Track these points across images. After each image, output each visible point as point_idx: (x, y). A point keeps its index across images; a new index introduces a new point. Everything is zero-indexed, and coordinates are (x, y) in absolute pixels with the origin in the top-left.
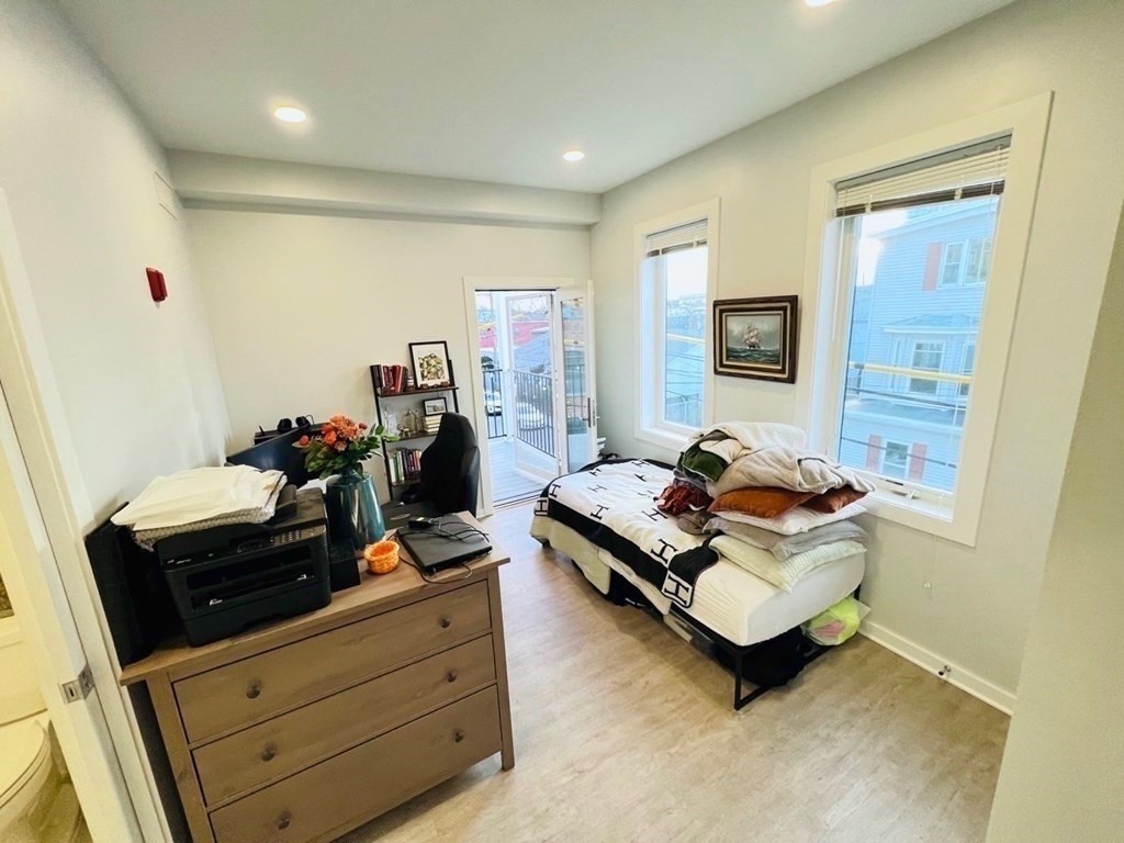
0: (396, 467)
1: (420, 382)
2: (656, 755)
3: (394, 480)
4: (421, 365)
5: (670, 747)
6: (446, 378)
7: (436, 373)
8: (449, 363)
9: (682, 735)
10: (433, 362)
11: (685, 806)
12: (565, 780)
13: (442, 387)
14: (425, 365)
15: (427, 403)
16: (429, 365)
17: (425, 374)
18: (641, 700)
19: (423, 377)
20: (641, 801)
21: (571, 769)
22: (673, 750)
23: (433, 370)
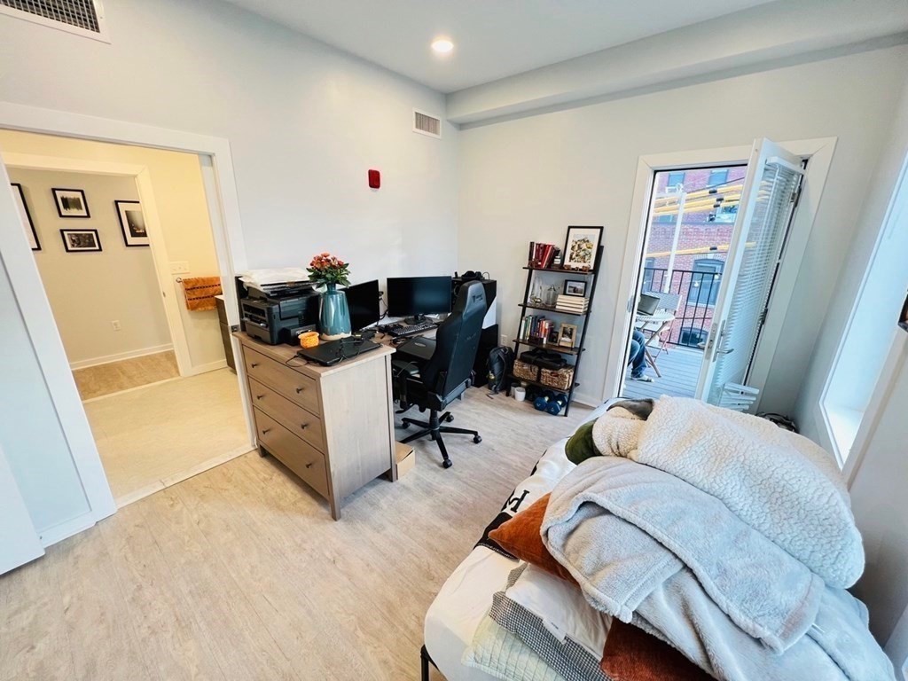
0: (525, 328)
1: (567, 262)
2: (353, 617)
3: (521, 337)
4: (573, 248)
5: (362, 629)
6: (591, 264)
7: (583, 258)
8: (600, 249)
9: (378, 639)
10: (584, 246)
11: (303, 651)
12: (327, 554)
13: (583, 271)
14: (576, 248)
15: (569, 284)
16: (579, 248)
17: (574, 256)
18: (413, 593)
19: (571, 258)
20: (309, 613)
21: (336, 555)
22: (359, 633)
23: (582, 253)
